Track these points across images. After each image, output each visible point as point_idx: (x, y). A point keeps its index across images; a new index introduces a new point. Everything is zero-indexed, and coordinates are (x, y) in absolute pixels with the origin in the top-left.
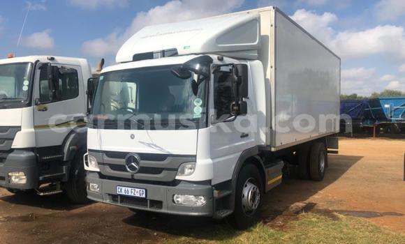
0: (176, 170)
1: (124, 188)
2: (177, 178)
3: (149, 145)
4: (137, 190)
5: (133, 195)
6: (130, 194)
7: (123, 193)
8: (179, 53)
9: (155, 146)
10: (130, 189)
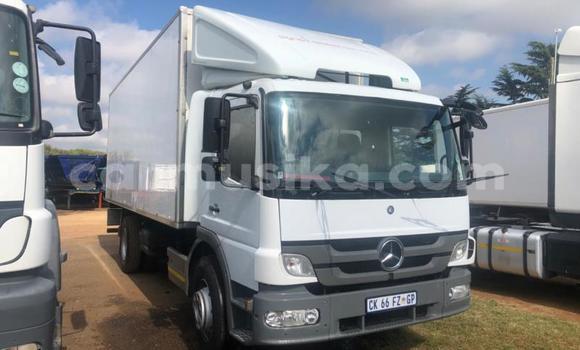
0: (449, 253)
1: (379, 300)
2: (450, 264)
3: (418, 222)
4: (402, 296)
5: (396, 306)
6: (391, 307)
7: (380, 308)
8: (394, 86)
9: (426, 222)
10: (390, 298)
